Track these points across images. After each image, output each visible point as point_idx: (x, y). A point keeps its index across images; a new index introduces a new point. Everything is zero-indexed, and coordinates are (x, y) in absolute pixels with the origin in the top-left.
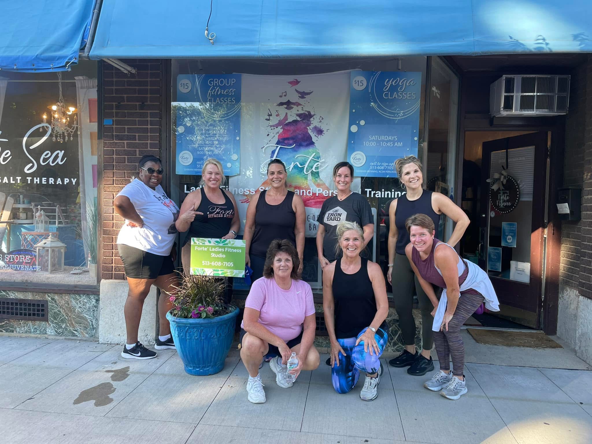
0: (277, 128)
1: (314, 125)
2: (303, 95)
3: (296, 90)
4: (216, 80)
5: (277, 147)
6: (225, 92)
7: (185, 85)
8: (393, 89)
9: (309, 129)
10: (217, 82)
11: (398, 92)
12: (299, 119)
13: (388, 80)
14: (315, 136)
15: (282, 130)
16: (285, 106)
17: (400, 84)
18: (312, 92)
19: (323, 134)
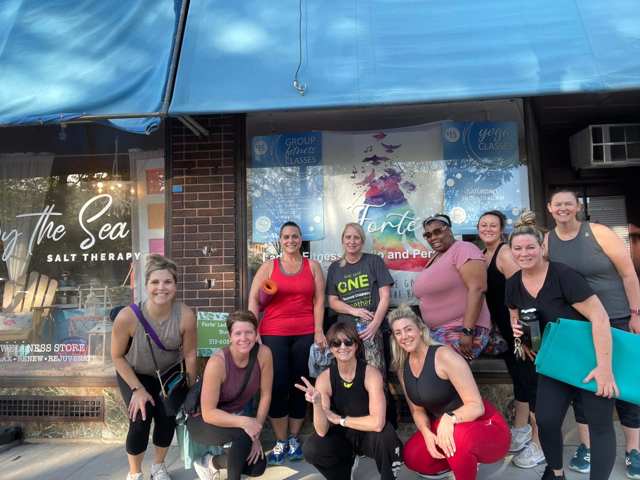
0: (364, 185)
1: (406, 181)
2: (390, 149)
3: (382, 144)
4: (294, 140)
5: (366, 206)
6: (305, 151)
7: (261, 147)
8: (489, 140)
9: (399, 185)
10: (295, 141)
11: (494, 143)
12: (387, 175)
13: (482, 130)
14: (407, 192)
15: (370, 187)
16: (372, 162)
17: (496, 134)
18: (400, 146)
19: (416, 190)
